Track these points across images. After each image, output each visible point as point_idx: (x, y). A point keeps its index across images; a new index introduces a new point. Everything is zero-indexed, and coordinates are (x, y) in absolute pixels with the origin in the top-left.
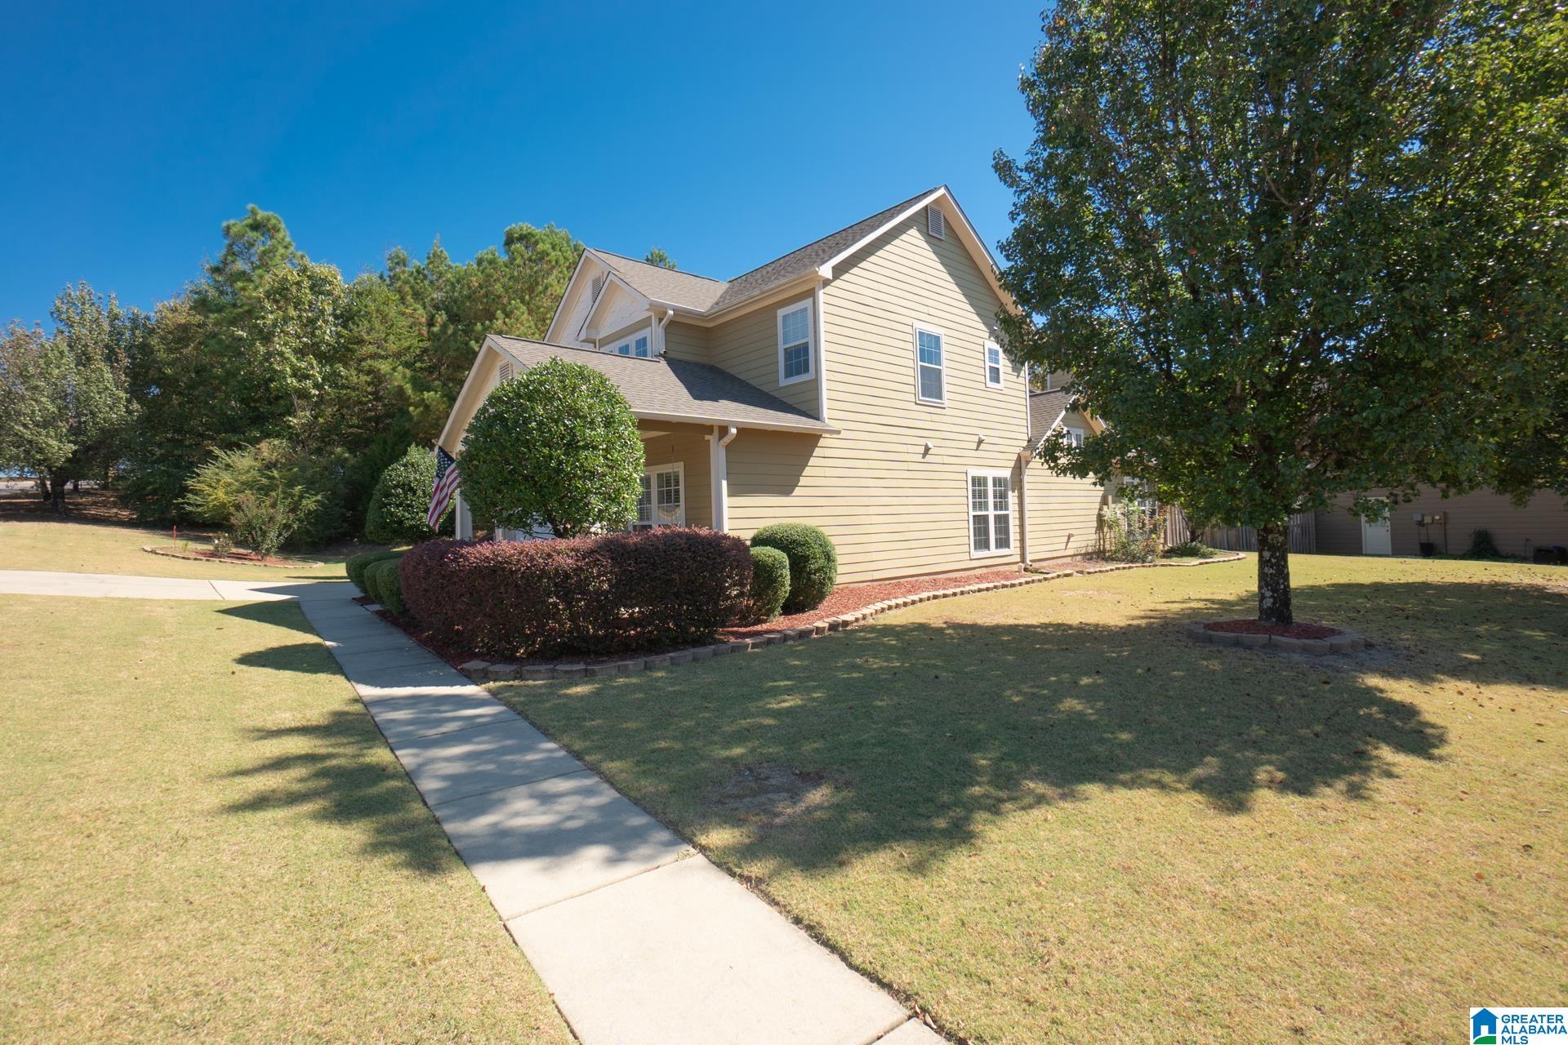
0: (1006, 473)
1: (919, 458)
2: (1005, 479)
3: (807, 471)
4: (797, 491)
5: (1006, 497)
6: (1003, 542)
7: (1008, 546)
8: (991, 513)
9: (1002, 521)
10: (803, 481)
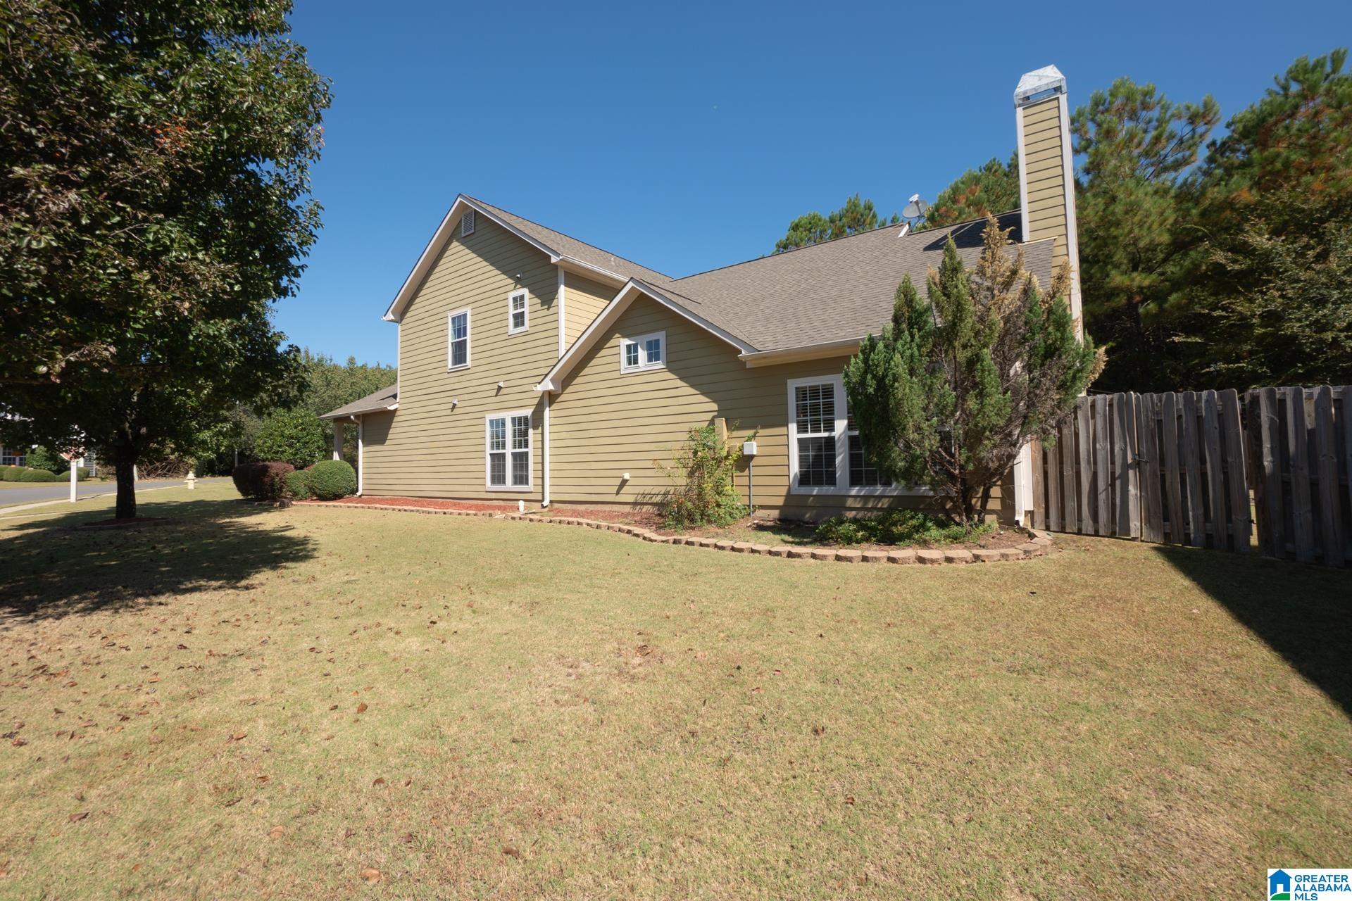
0: (528, 412)
1: (449, 412)
2: (526, 418)
3: (391, 431)
4: (387, 442)
5: (526, 434)
6: (521, 479)
7: (527, 483)
8: (509, 450)
9: (520, 460)
10: (390, 437)
